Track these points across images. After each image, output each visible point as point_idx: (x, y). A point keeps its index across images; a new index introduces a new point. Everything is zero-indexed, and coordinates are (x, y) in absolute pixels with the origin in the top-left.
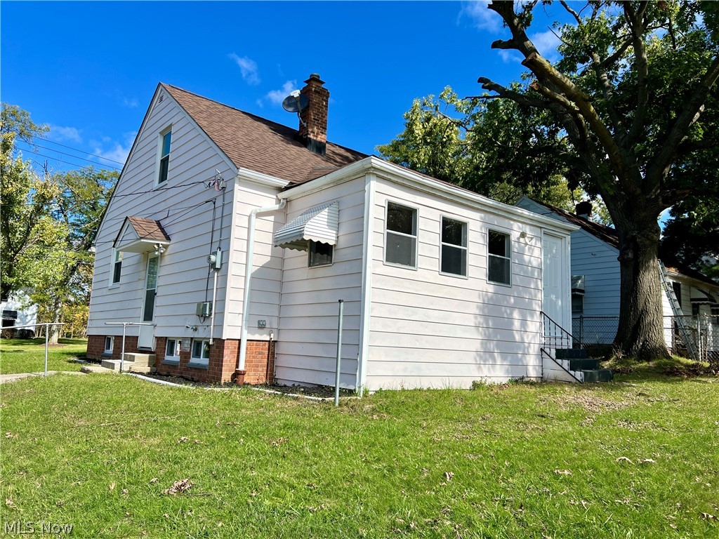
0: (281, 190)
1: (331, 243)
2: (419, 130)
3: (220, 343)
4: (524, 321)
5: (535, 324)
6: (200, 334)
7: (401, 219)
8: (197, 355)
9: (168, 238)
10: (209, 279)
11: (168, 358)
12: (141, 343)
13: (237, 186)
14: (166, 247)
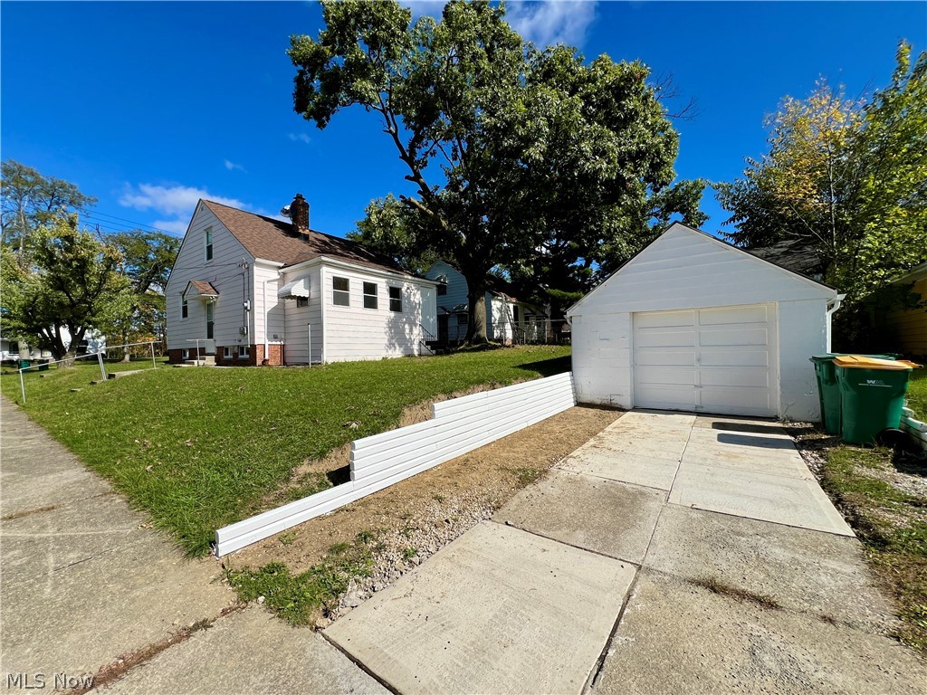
0: (280, 268)
1: (307, 296)
2: (374, 218)
3: (254, 347)
4: (411, 330)
5: (417, 330)
6: (242, 343)
7: (340, 284)
8: (243, 354)
9: (218, 293)
10: (245, 315)
11: (225, 357)
12: (207, 351)
13: (255, 268)
14: (216, 298)
